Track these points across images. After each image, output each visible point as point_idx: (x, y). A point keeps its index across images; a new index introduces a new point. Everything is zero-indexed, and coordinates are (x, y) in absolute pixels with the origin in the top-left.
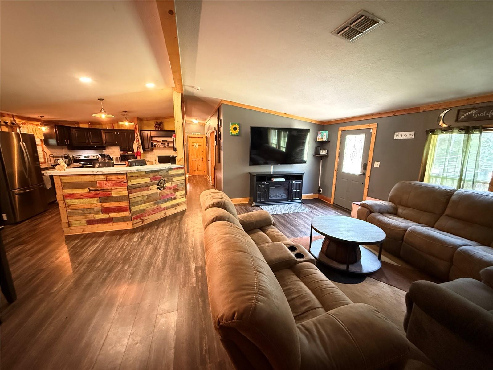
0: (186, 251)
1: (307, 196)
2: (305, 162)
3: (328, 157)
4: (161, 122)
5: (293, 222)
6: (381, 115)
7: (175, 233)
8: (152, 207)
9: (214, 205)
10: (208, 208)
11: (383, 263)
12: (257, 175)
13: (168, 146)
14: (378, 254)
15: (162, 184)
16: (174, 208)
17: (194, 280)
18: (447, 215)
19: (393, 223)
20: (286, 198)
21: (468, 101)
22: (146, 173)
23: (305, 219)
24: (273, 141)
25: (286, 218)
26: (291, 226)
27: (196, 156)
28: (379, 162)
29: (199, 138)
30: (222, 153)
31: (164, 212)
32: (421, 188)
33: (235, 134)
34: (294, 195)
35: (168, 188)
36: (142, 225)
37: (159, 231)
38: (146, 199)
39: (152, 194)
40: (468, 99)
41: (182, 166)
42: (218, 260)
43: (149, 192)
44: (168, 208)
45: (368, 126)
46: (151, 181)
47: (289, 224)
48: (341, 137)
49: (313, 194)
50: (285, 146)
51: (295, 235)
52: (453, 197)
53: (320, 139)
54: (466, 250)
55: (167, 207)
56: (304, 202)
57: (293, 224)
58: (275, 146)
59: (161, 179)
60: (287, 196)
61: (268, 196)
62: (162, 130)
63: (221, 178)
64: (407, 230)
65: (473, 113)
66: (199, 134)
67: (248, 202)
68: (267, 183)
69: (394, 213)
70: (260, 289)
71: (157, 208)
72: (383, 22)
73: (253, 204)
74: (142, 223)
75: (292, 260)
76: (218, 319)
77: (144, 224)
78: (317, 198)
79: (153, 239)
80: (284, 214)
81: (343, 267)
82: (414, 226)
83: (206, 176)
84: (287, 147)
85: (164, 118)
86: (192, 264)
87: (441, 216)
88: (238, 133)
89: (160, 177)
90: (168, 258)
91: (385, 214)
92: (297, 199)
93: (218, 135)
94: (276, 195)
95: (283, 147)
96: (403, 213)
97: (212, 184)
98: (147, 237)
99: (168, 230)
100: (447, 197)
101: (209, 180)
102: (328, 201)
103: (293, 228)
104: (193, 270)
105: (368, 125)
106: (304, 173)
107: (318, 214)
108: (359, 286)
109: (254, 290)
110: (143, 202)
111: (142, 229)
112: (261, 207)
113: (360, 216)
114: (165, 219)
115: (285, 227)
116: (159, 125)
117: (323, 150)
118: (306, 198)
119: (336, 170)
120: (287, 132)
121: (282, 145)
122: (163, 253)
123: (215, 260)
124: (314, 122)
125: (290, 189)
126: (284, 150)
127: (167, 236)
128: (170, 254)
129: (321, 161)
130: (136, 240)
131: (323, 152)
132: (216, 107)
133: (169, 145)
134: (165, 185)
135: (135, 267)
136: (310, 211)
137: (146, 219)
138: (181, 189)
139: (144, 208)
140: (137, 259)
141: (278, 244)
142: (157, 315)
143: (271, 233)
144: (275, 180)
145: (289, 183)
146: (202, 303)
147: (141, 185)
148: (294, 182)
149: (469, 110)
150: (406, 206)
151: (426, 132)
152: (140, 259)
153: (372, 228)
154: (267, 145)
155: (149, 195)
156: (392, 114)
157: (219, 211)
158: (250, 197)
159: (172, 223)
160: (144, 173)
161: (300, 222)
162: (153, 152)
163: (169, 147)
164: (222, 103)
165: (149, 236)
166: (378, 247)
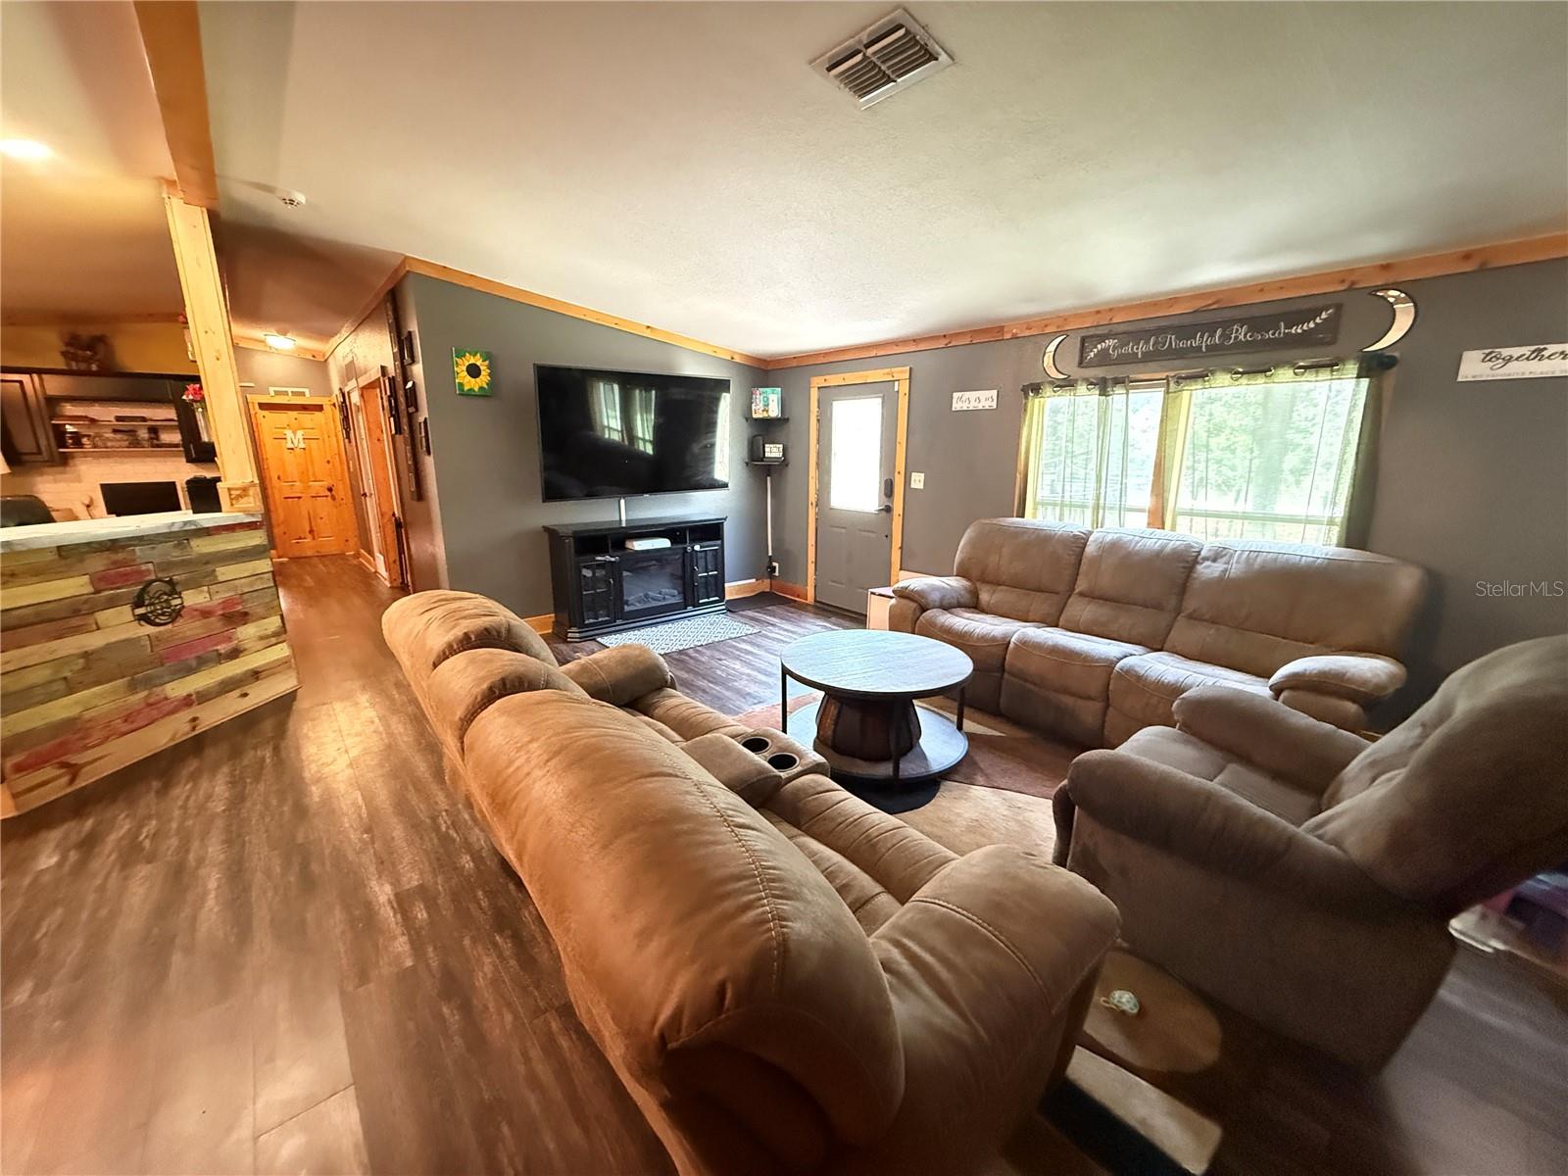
0: (334, 846)
1: (740, 589)
2: (725, 486)
3: (787, 465)
4: (98, 333)
5: (714, 672)
6: (917, 345)
7: (259, 792)
8: (120, 703)
9: (467, 643)
10: (447, 658)
11: (971, 738)
12: (575, 532)
13: (155, 441)
14: (955, 718)
15: (158, 598)
16: (237, 692)
17: (401, 944)
18: (1081, 594)
19: (977, 631)
20: (678, 600)
21: (1099, 316)
22: (60, 555)
23: (747, 657)
24: (608, 416)
25: (692, 661)
26: (711, 685)
27: (300, 481)
28: (923, 475)
29: (304, 408)
30: (429, 463)
31: (185, 715)
32: (1024, 533)
33: (476, 389)
34: (702, 591)
35: (195, 613)
36: (69, 790)
37: (178, 797)
38: (79, 671)
39: (109, 647)
40: (1098, 312)
41: (253, 515)
42: (583, 826)
43: (93, 641)
44: (203, 697)
45: (888, 374)
46: (97, 592)
47: (704, 678)
48: (819, 407)
49: (754, 580)
50: (649, 436)
51: (730, 708)
52: (1090, 549)
53: (760, 411)
54: (1130, 666)
55: (198, 693)
56: (734, 607)
57: (715, 676)
58: (616, 437)
59: (153, 577)
60: (681, 596)
61: (621, 600)
62: (109, 371)
63: (434, 556)
64: (1009, 642)
65: (1109, 346)
66: (303, 394)
67: (550, 631)
68: (613, 559)
69: (975, 606)
70: (773, 881)
71: (149, 705)
72: (949, 59)
73: (570, 635)
74: (72, 781)
75: (767, 778)
76: (656, 1032)
77: (80, 783)
78: (768, 590)
79: (155, 836)
80: (681, 652)
81: (884, 770)
82: (1023, 630)
83: (357, 555)
84: (657, 442)
85: (114, 319)
86: (377, 889)
87: (1070, 596)
88: (486, 386)
89: (144, 567)
90: (254, 894)
91: (953, 610)
92: (711, 599)
93: (401, 393)
94: (646, 596)
95: (644, 440)
96: (992, 602)
97: (391, 583)
98: (113, 838)
99: (224, 787)
100: (1078, 549)
101: (375, 567)
102: (798, 596)
103: (717, 688)
104: (388, 908)
105: (888, 370)
106: (725, 519)
107: (782, 638)
108: (930, 811)
109: (755, 887)
110: (60, 686)
111: (78, 804)
112: (599, 639)
113: (897, 624)
114: (196, 745)
115: (695, 688)
116: (90, 347)
117: (772, 446)
118: (737, 594)
119: (814, 504)
120: (653, 392)
121: (640, 435)
122: (223, 881)
123: (569, 827)
124: (737, 359)
125: (688, 575)
126: (649, 450)
127: (224, 811)
128: (259, 875)
129: (769, 478)
130: (54, 860)
131: (773, 451)
132: (381, 283)
133: (157, 439)
134: (178, 601)
135: (76, 977)
136: (755, 631)
137: (90, 759)
138: (260, 611)
139: (74, 712)
140: (78, 943)
141: (710, 740)
142: (256, 1139)
143: (673, 713)
144: (639, 545)
145: (684, 554)
146: (457, 1017)
147: (37, 614)
148: (697, 548)
149: (1102, 338)
150: (995, 583)
151: (1022, 390)
152: (98, 936)
153: (935, 649)
154: (591, 433)
155: (93, 653)
156: (942, 343)
157: (503, 660)
158: (556, 612)
159: (236, 753)
160: (52, 557)
161: (736, 667)
162: (68, 469)
163: (158, 446)
164: (408, 272)
165: (127, 827)
166: (955, 700)
